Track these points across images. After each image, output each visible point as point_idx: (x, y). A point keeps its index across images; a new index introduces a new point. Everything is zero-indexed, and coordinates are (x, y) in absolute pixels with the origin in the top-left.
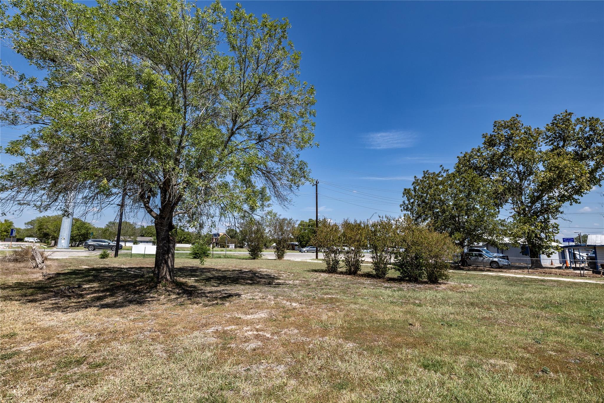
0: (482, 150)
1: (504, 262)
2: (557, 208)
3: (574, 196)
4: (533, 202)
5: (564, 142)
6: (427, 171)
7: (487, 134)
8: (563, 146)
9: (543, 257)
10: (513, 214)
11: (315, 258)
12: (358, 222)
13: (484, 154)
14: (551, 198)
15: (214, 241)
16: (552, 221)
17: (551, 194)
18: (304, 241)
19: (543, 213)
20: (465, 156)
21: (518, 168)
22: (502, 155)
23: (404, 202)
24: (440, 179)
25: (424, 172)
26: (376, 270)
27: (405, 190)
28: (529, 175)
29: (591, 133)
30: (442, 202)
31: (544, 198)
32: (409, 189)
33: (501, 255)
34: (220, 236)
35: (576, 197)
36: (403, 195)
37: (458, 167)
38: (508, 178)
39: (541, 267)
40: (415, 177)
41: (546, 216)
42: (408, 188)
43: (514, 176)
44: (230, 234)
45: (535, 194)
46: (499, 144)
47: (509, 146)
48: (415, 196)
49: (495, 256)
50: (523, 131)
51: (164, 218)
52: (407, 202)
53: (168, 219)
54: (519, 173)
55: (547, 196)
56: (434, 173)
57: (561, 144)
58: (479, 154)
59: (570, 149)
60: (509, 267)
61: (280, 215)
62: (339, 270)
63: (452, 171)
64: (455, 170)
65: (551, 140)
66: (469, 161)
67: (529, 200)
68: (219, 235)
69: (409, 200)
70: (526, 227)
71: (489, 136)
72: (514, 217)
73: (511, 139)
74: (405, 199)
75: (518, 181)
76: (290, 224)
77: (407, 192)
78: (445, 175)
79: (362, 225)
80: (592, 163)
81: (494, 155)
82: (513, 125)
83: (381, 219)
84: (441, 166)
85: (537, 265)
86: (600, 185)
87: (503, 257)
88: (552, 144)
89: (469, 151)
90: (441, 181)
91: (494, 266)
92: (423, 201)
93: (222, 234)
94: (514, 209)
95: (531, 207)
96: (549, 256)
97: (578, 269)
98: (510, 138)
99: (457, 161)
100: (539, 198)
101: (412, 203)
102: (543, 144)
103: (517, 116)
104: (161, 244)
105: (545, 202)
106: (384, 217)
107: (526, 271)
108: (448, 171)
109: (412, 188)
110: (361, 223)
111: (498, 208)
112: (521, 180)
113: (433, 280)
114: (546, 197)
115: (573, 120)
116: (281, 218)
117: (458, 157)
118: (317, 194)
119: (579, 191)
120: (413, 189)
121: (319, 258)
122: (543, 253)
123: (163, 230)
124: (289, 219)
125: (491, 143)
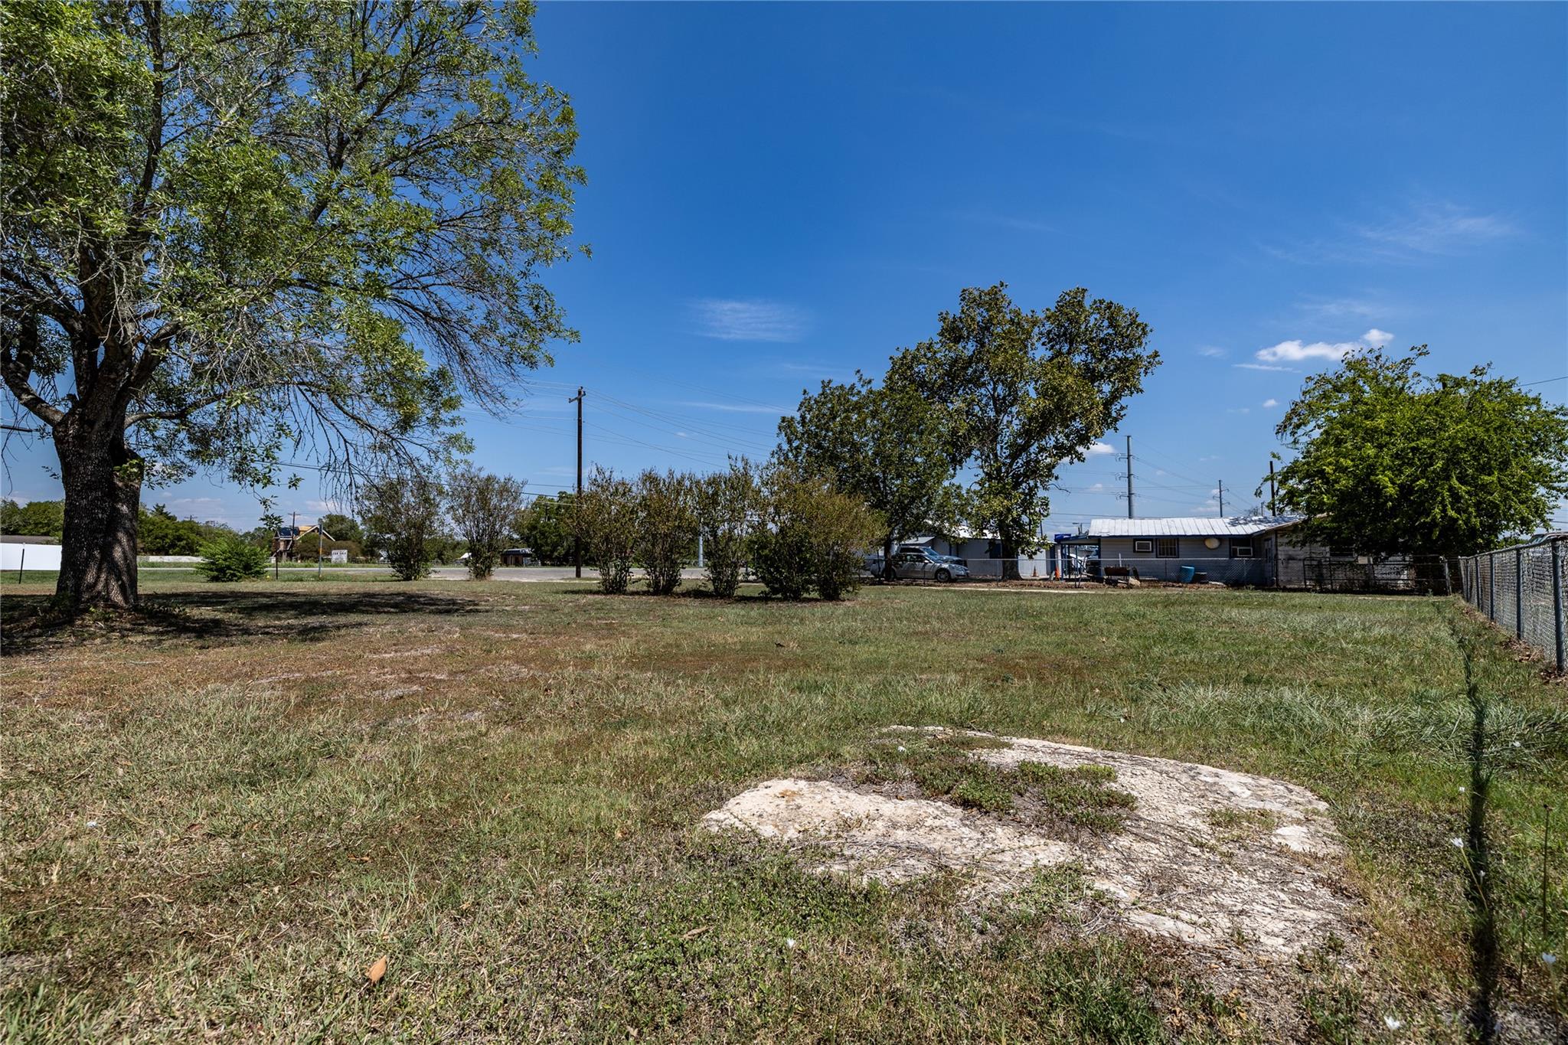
0: (936, 347)
1: (960, 571)
2: (1050, 467)
3: (1077, 448)
4: (1014, 457)
5: (1071, 344)
6: (830, 382)
7: (947, 314)
8: (1069, 353)
9: (1022, 558)
10: (979, 478)
11: (574, 575)
12: (678, 475)
13: (938, 356)
14: (1042, 449)
15: (282, 548)
16: (1041, 493)
17: (1044, 443)
18: (548, 545)
19: (1028, 478)
20: (904, 357)
21: (995, 389)
22: (969, 362)
23: (779, 446)
24: (855, 399)
25: (823, 382)
26: (714, 581)
27: (783, 419)
28: (1012, 405)
29: (1111, 331)
30: (856, 448)
31: (1032, 450)
32: (792, 418)
33: (956, 558)
34: (302, 534)
35: (1080, 449)
36: (777, 431)
37: (890, 378)
38: (977, 409)
39: (1017, 577)
40: (805, 392)
41: (1032, 483)
42: (788, 415)
43: (987, 405)
44: (333, 530)
45: (1019, 441)
46: (968, 337)
47: (983, 345)
48: (803, 434)
49: (944, 561)
50: (1008, 317)
51: (91, 424)
52: (786, 447)
53: (107, 425)
54: (995, 399)
55: (1036, 445)
56: (842, 387)
57: (1065, 349)
58: (929, 355)
59: (1078, 359)
60: (967, 579)
61: (480, 470)
62: (630, 588)
63: (879, 385)
64: (884, 385)
65: (1051, 340)
66: (910, 368)
67: (1008, 452)
68: (297, 531)
69: (790, 442)
70: (997, 503)
71: (951, 319)
72: (981, 483)
73: (988, 329)
74: (783, 439)
75: (992, 414)
76: (508, 491)
77: (786, 424)
78: (864, 391)
79: (687, 483)
80: (1107, 388)
81: (955, 361)
82: (993, 300)
83: (733, 463)
84: (858, 371)
85: (1011, 573)
86: (1116, 429)
87: (958, 562)
88: (1052, 347)
89: (912, 348)
90: (857, 403)
91: (943, 577)
92: (819, 446)
93: (308, 529)
94: (982, 467)
95: (1011, 465)
96: (1030, 557)
97: (1073, 580)
98: (986, 328)
99: (889, 366)
100: (1025, 448)
101: (797, 448)
102: (1038, 345)
103: (1002, 285)
104: (85, 502)
105: (1033, 456)
106: (739, 459)
107: (994, 584)
108: (870, 382)
109: (797, 416)
110: (683, 478)
111: (955, 469)
112: (998, 412)
113: (831, 594)
114: (1034, 449)
115: (1087, 303)
116: (484, 475)
117: (891, 358)
118: (580, 421)
119: (1084, 440)
120: (799, 419)
121: (582, 575)
122: (1023, 552)
123: (90, 458)
124: (502, 480)
125: (953, 333)
